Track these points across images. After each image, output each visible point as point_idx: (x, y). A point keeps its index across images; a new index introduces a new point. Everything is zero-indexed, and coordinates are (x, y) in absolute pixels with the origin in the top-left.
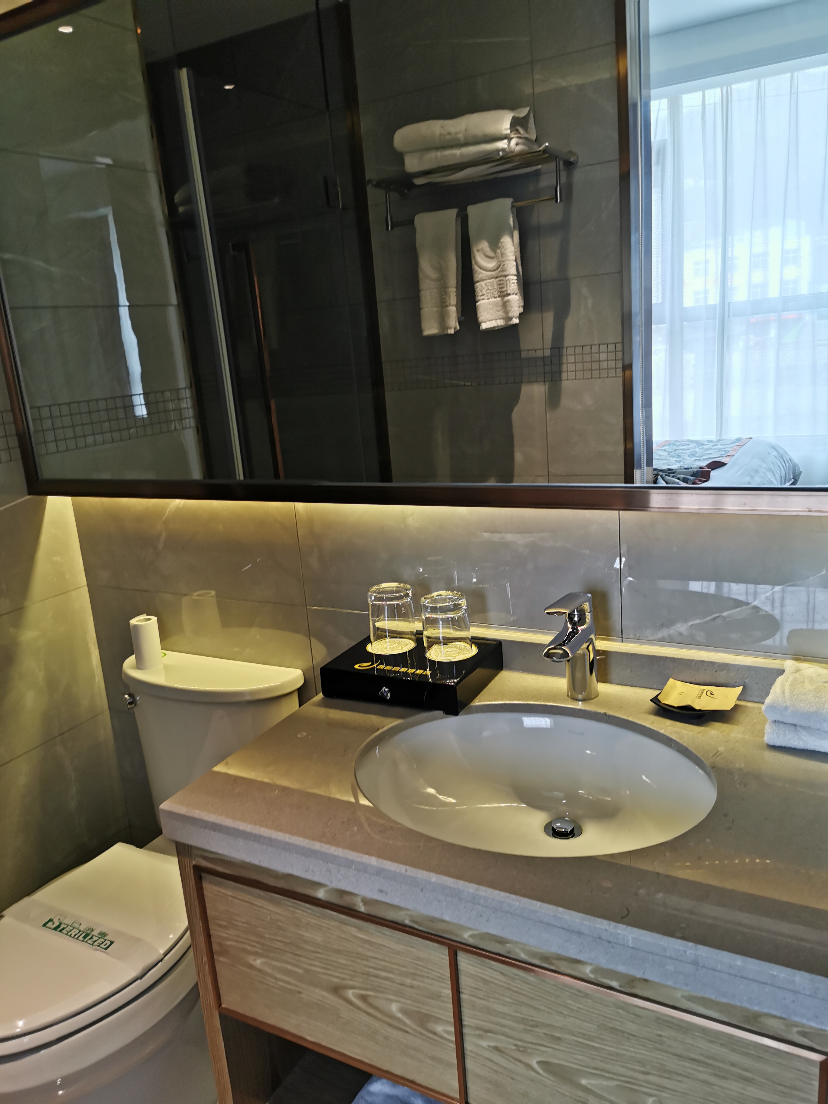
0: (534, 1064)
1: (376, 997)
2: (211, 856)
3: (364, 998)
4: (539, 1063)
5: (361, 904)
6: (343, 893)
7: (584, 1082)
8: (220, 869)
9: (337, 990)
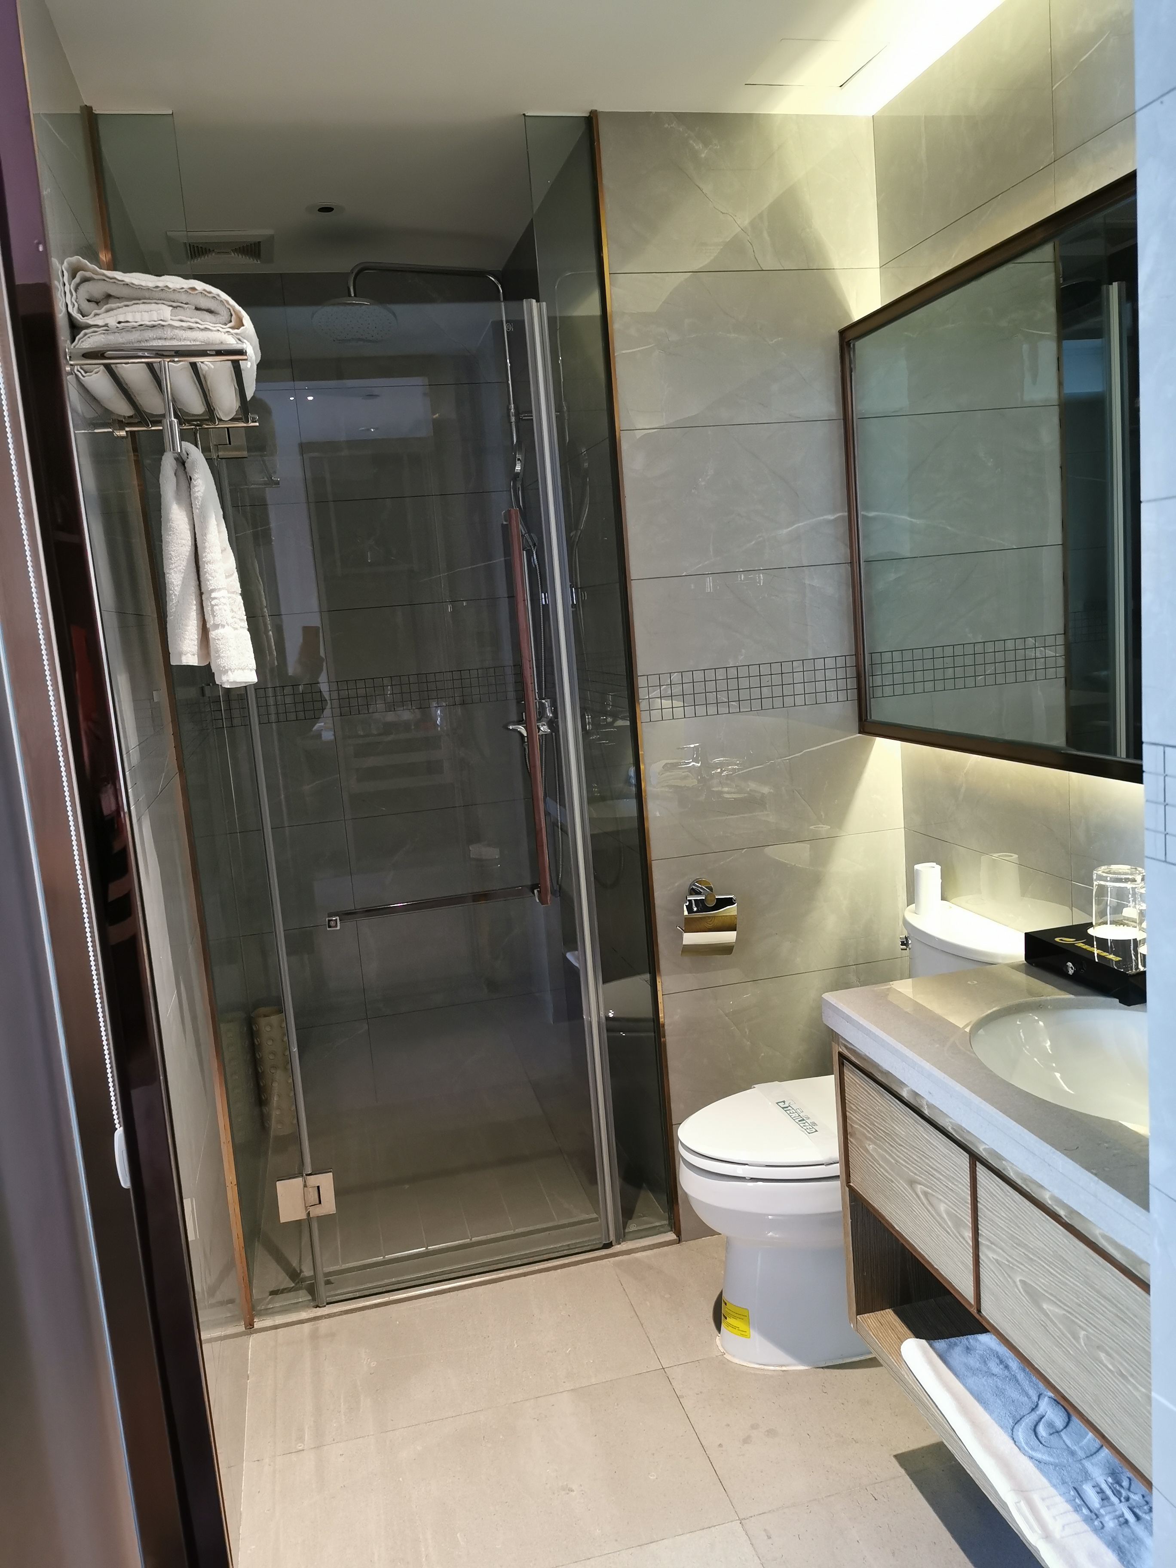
0: (1017, 1280)
1: (933, 1195)
2: (849, 1046)
3: (926, 1194)
4: (1021, 1281)
5: (926, 1107)
6: (916, 1094)
7: (1045, 1306)
8: (853, 1059)
9: (912, 1183)
